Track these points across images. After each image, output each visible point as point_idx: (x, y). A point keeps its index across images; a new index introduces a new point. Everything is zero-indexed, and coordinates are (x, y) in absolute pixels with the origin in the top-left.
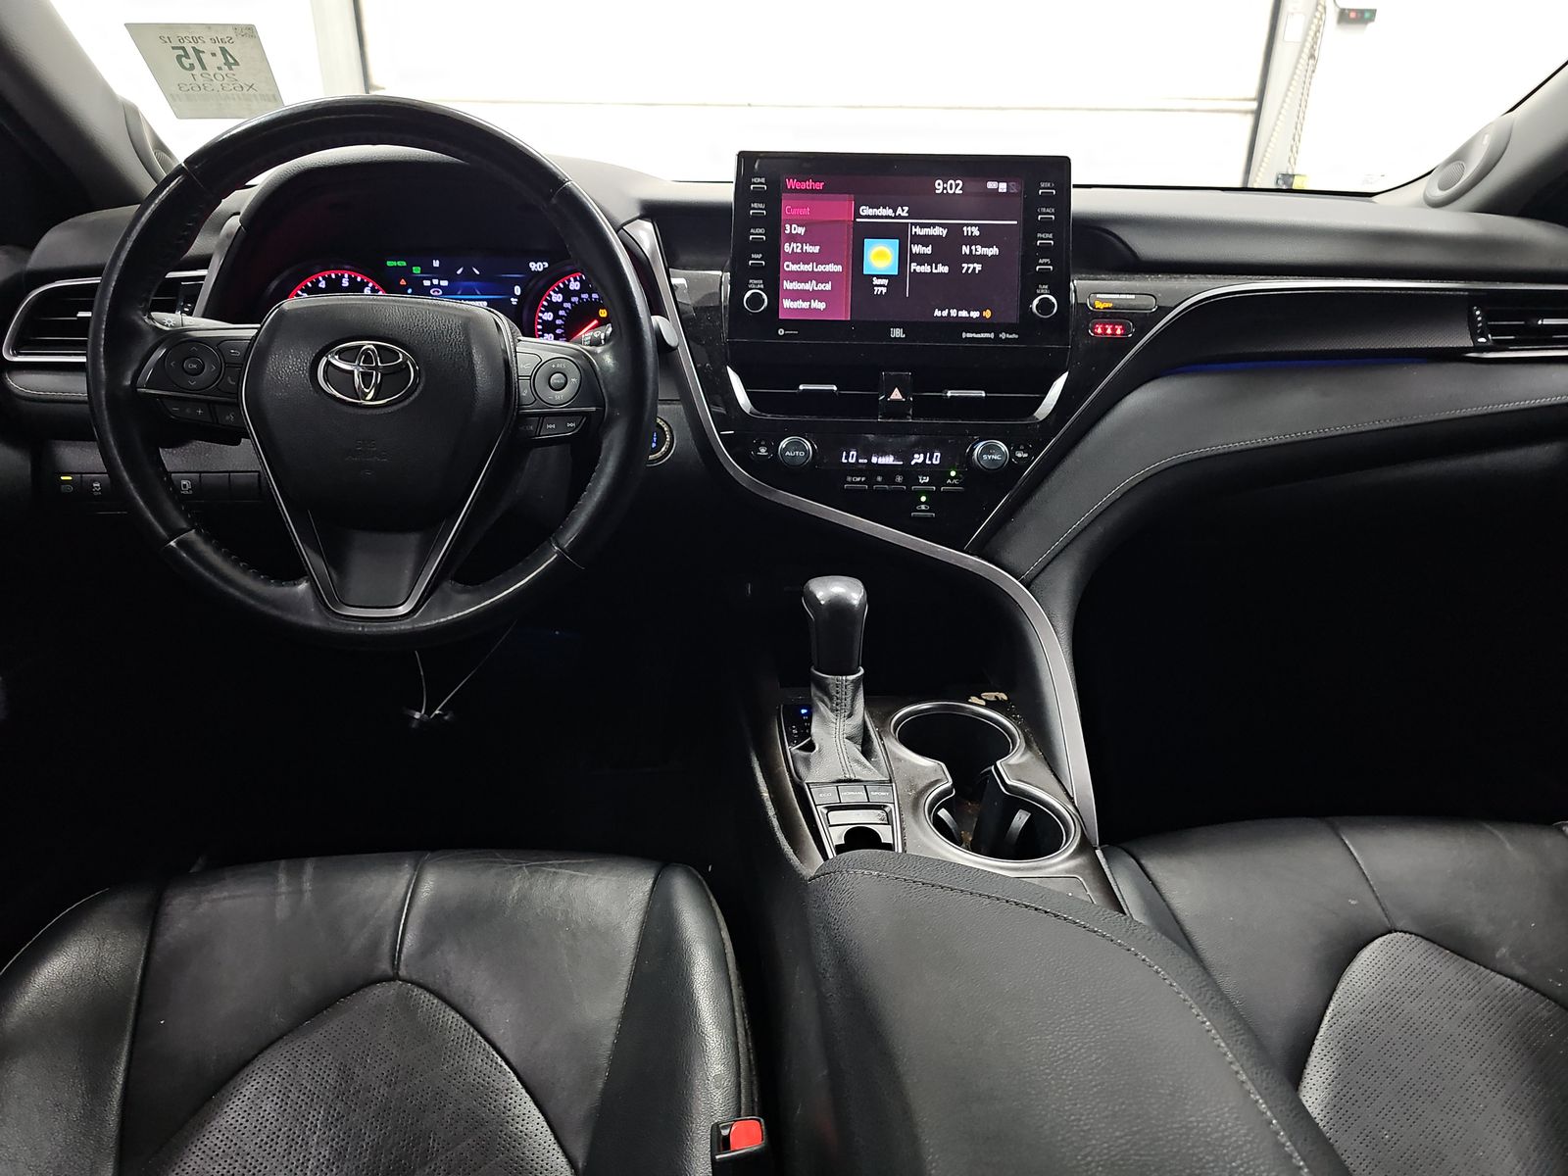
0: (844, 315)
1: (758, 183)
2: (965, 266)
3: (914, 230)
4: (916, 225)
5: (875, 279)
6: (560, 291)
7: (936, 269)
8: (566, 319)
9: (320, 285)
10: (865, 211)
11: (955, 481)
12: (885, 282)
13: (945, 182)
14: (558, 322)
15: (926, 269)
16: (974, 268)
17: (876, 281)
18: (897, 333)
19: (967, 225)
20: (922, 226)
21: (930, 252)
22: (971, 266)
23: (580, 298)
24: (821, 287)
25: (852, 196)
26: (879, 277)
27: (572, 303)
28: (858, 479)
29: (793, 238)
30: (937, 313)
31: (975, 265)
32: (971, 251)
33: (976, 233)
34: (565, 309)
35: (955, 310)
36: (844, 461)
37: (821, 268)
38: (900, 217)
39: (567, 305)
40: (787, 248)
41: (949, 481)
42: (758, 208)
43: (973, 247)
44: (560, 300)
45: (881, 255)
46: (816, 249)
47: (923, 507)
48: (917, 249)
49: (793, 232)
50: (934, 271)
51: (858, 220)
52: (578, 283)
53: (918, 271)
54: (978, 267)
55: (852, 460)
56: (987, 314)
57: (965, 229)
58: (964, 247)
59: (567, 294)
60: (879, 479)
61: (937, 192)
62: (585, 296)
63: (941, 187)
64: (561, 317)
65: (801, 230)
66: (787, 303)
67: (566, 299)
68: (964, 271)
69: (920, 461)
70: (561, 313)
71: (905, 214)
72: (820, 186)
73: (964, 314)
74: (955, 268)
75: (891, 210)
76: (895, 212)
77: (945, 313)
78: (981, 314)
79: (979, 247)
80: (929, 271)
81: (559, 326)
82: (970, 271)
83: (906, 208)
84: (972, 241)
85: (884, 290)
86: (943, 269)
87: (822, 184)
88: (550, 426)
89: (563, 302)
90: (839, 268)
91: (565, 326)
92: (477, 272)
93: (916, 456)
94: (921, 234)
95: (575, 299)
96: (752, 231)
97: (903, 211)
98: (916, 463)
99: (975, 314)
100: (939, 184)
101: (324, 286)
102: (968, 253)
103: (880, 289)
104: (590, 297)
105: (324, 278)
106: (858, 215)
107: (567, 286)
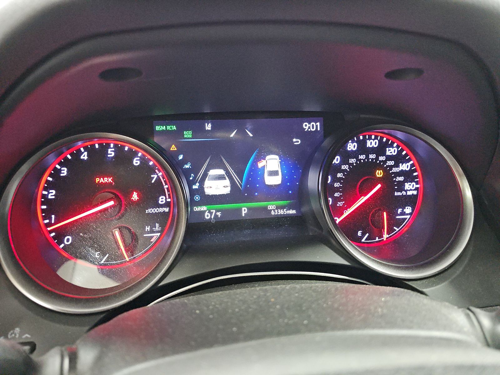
6: (340, 153)
8: (345, 182)
9: (82, 157)
14: (336, 185)
23: (358, 159)
27: (350, 164)
34: (343, 171)
39: (345, 167)
44: (339, 163)
52: (356, 144)
59: (346, 156)
62: (362, 157)
64: (339, 180)
67: (345, 161)
70: (339, 175)
81: (337, 190)
89: (342, 164)
91: (343, 190)
92: (251, 135)
95: (352, 160)
101: (86, 158)
104: (367, 157)
105: (86, 148)
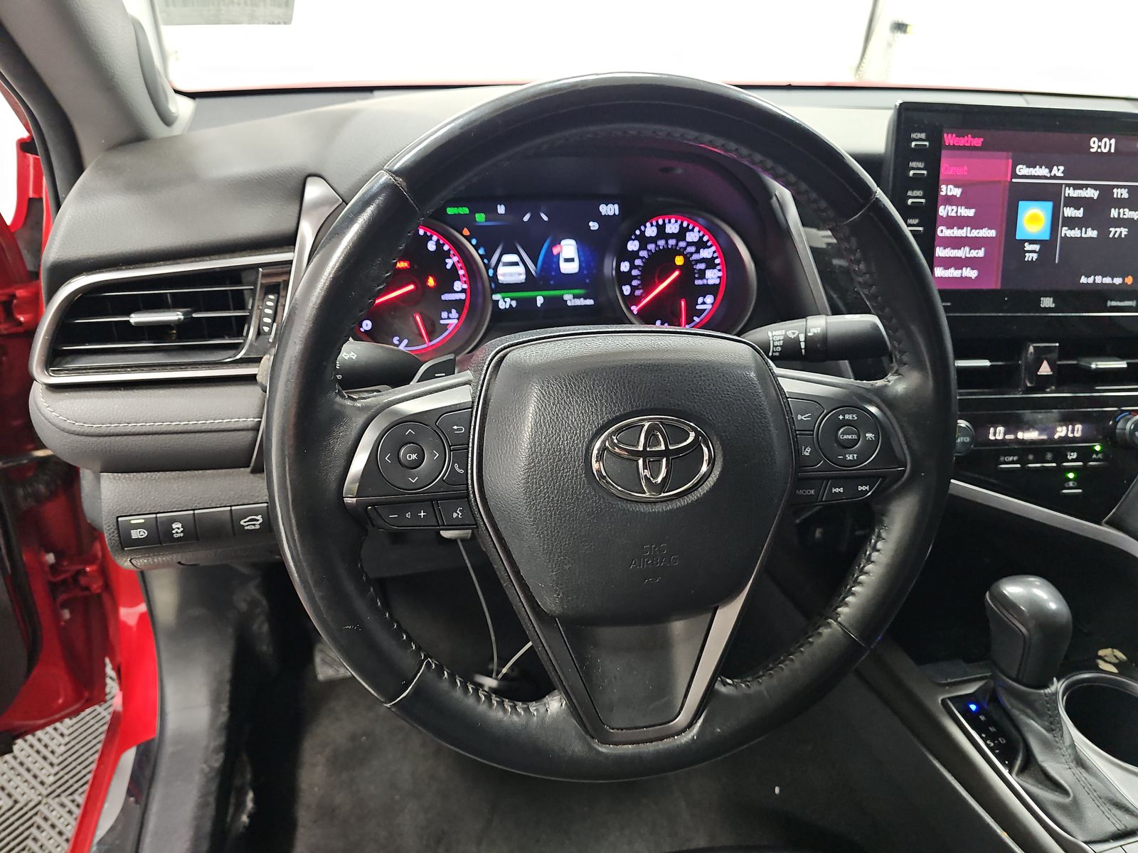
0: (994, 283)
1: (919, 139)
2: (1113, 230)
3: (1067, 191)
4: (1069, 186)
5: (1026, 244)
6: (637, 238)
7: (1086, 233)
8: (643, 269)
10: (1022, 170)
11: (1100, 456)
12: (1036, 247)
13: (1100, 140)
14: (635, 272)
15: (1075, 233)
16: (1121, 232)
17: (1028, 247)
18: (1047, 302)
19: (1118, 187)
20: (1077, 187)
21: (1081, 216)
22: (1119, 230)
23: (657, 246)
24: (974, 253)
25: (1010, 153)
26: (1032, 242)
27: (648, 251)
28: (1011, 459)
29: (950, 200)
30: (1083, 280)
31: (1122, 229)
32: (1119, 213)
33: (1126, 195)
34: (642, 258)
35: (1100, 277)
36: (991, 437)
37: (975, 233)
38: (1055, 177)
39: (643, 254)
40: (942, 211)
41: (1094, 456)
42: (917, 169)
43: (1121, 210)
44: (636, 248)
45: (1034, 218)
46: (971, 213)
47: (1071, 484)
48: (1069, 212)
49: (949, 194)
50: (1084, 236)
51: (1014, 180)
52: (655, 229)
53: (1068, 236)
54: (1124, 231)
55: (999, 437)
56: (1129, 280)
57: (1115, 190)
58: (1113, 210)
59: (644, 241)
60: (1031, 457)
61: (1092, 150)
62: (661, 243)
63: (1096, 146)
64: (637, 267)
65: (957, 192)
66: (939, 272)
67: (643, 247)
68: (1111, 236)
69: (1063, 434)
70: (638, 262)
71: (1060, 174)
72: (978, 142)
73: (1108, 280)
74: (1104, 233)
75: (1047, 170)
76: (1050, 172)
77: (1091, 280)
78: (1124, 280)
79: (1126, 210)
80: (1079, 236)
81: (635, 277)
82: (1116, 236)
83: (1062, 168)
84: (1121, 203)
85: (1035, 256)
86: (1092, 233)
87: (982, 139)
88: (837, 490)
89: (639, 250)
90: (992, 233)
91: (641, 277)
92: (546, 218)
93: (1059, 429)
94: (1074, 196)
95: (651, 247)
96: (910, 193)
97: (1058, 171)
98: (1060, 437)
99: (1118, 281)
100: (1094, 143)
102: (1116, 216)
103: (1031, 255)
104: (667, 243)
106: (1015, 175)
107: (643, 233)
